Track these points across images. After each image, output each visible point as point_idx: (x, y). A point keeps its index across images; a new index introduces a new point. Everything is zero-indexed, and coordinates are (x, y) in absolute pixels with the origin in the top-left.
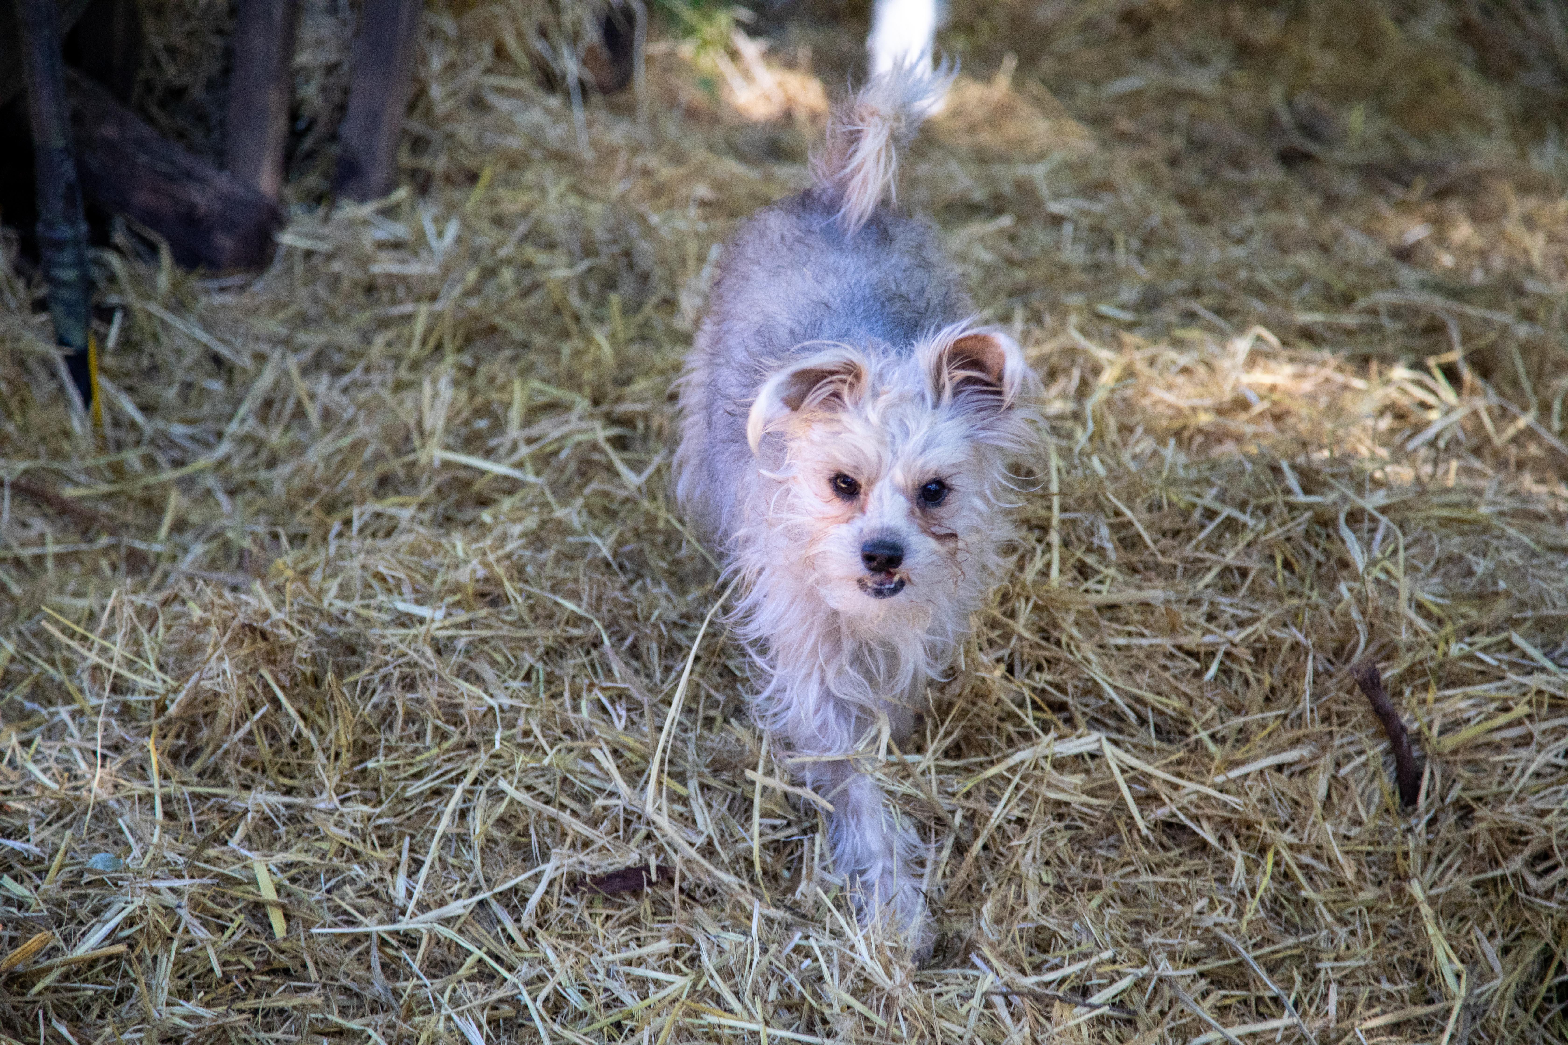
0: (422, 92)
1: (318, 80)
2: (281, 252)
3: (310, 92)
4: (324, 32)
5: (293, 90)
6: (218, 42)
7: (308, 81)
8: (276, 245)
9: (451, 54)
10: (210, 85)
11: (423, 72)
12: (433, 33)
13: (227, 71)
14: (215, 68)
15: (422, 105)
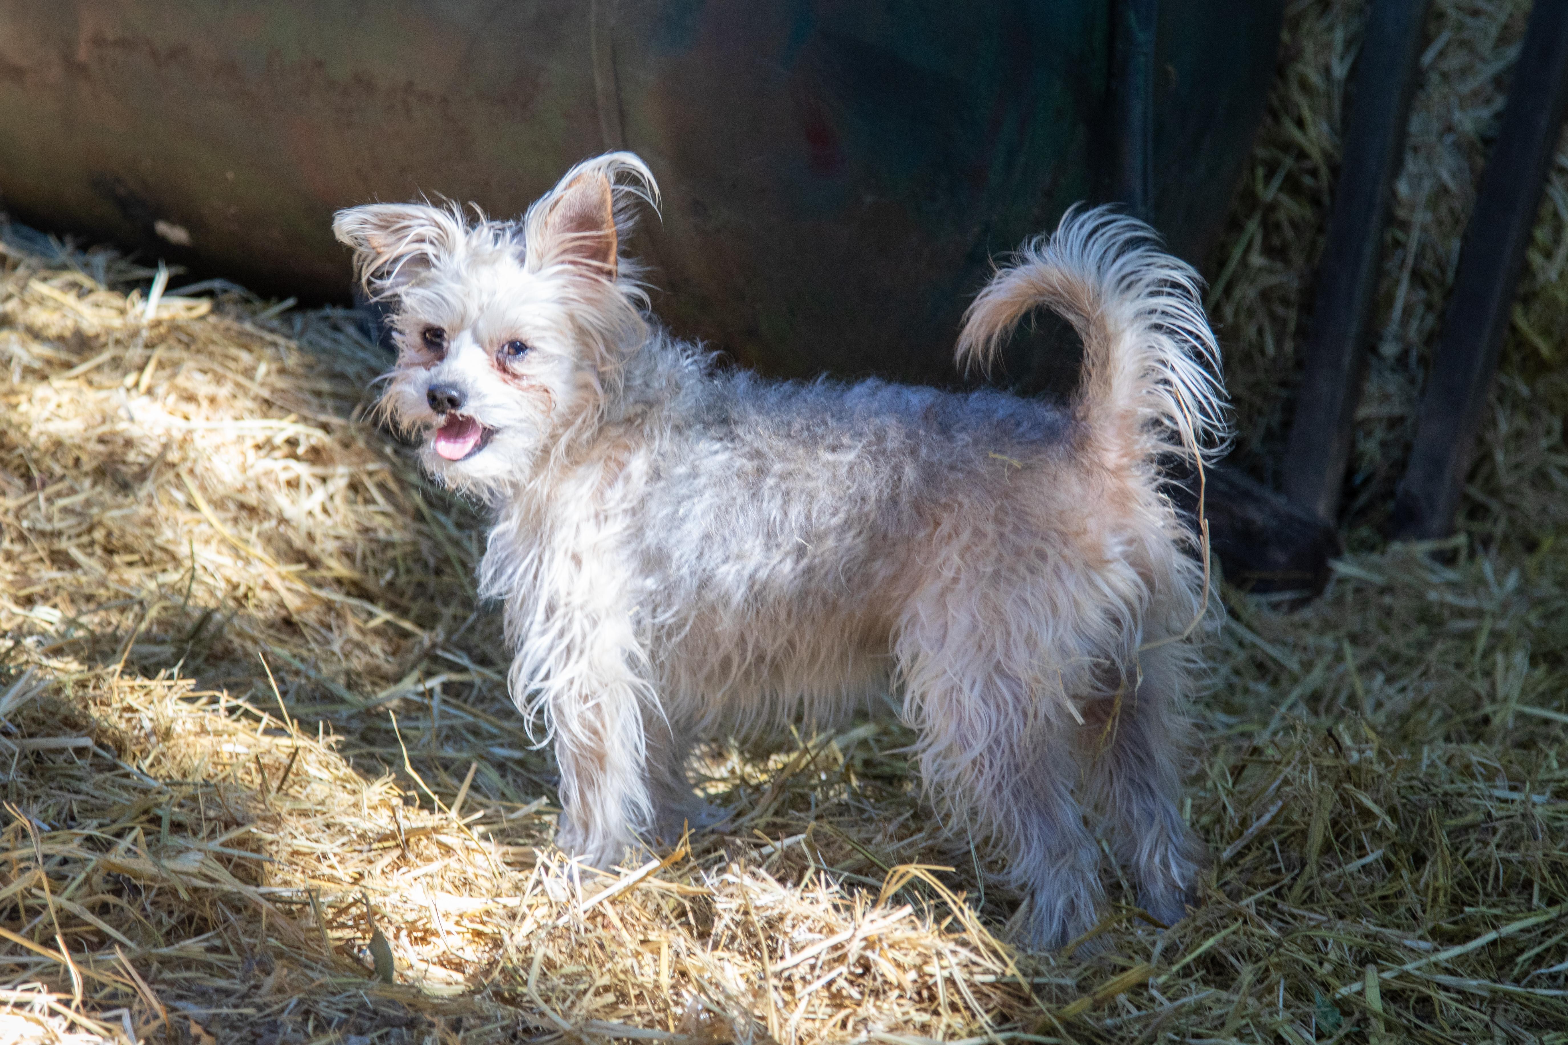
0: (1486, 457)
1: (1379, 434)
2: (1334, 577)
3: (1370, 447)
4: (1392, 388)
5: (1353, 444)
6: (1283, 393)
7: (1369, 435)
8: (1329, 571)
9: (1520, 421)
10: (1269, 436)
11: (1489, 436)
12: (1504, 395)
13: (1286, 425)
14: (1275, 420)
15: (1484, 470)
